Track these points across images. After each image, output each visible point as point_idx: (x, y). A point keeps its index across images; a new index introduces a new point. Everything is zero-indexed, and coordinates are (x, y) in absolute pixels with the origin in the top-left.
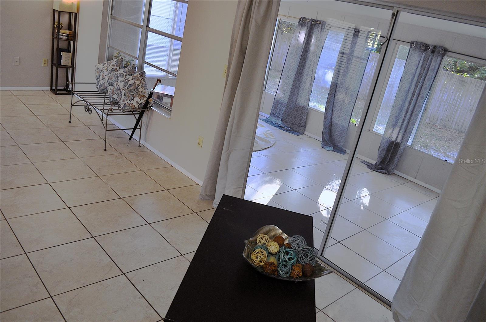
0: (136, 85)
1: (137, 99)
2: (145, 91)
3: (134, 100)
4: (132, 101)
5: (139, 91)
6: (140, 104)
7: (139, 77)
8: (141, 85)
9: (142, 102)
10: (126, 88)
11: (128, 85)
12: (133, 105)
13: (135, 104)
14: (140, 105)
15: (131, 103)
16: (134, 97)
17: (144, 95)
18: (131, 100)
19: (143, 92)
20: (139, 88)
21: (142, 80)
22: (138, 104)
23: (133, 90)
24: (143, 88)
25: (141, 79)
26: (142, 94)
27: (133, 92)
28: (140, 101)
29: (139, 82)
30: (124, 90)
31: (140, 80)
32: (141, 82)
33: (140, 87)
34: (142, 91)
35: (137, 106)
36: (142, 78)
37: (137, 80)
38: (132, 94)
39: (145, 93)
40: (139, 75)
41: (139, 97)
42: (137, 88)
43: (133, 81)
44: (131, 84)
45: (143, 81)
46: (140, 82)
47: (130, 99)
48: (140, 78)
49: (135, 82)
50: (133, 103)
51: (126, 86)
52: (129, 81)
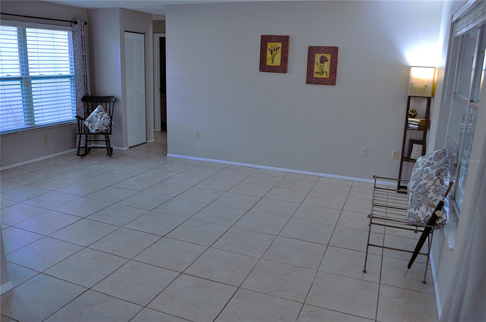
0: (427, 188)
1: (423, 208)
2: (437, 198)
3: (419, 209)
4: (417, 211)
5: (427, 197)
6: (426, 216)
7: (434, 176)
8: (433, 187)
9: (429, 215)
10: (415, 189)
11: (418, 186)
12: (418, 217)
13: (420, 215)
14: (426, 219)
15: (416, 213)
16: (420, 205)
17: (433, 203)
18: (416, 209)
19: (433, 199)
20: (429, 193)
21: (438, 180)
22: (424, 217)
23: (421, 194)
24: (435, 193)
25: (437, 179)
26: (431, 202)
27: (420, 196)
28: (427, 212)
29: (432, 182)
30: (412, 192)
31: (433, 180)
32: (434, 184)
33: (431, 190)
34: (432, 198)
35: (422, 219)
36: (439, 178)
37: (431, 179)
38: (419, 199)
39: (435, 200)
40: (436, 172)
41: (426, 206)
42: (426, 191)
43: (425, 180)
44: (421, 185)
45: (438, 183)
46: (433, 182)
47: (415, 206)
48: (436, 178)
49: (427, 182)
50: (417, 214)
51: (415, 187)
52: (421, 180)
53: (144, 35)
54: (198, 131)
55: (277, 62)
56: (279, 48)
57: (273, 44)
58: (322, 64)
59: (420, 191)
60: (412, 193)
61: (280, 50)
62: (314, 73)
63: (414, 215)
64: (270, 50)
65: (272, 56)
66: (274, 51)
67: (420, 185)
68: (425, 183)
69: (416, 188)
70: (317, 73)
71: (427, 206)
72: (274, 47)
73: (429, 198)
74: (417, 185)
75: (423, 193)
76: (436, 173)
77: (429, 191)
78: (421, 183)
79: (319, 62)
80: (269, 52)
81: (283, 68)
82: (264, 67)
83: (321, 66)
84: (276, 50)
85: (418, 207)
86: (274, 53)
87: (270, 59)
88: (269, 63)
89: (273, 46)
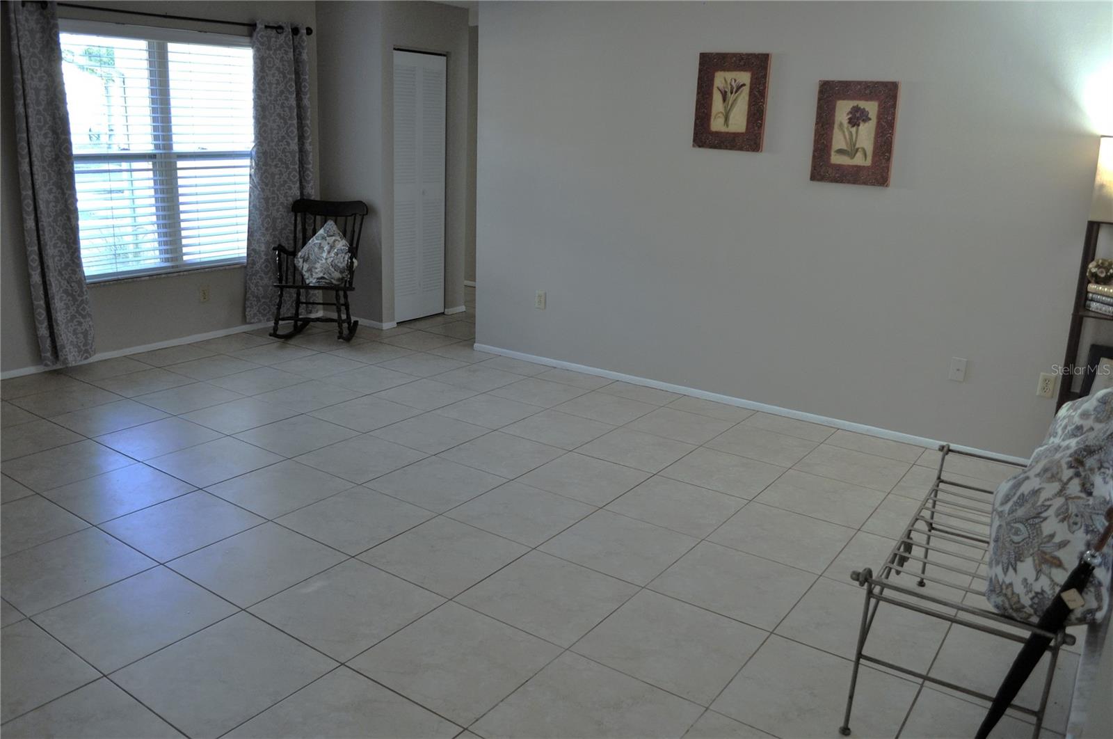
0: (1039, 503)
1: (1027, 568)
2: (1069, 536)
3: (1015, 570)
4: (1011, 577)
5: (1039, 532)
6: (1037, 593)
7: (1065, 466)
8: (1059, 502)
9: (1043, 590)
10: (1007, 507)
11: (1015, 498)
12: (1013, 593)
13: (1019, 589)
14: (1034, 599)
15: (1008, 581)
16: (1019, 558)
17: (1060, 556)
18: (1007, 569)
19: (1057, 540)
20: (1045, 519)
21: (1076, 481)
22: (1031, 595)
23: (1021, 522)
24: (1063, 520)
25: (1071, 478)
26: (1048, 548)
27: (1020, 530)
28: (1037, 579)
29: (1056, 486)
31: (1060, 480)
32: (1060, 493)
33: (1051, 512)
34: (1052, 536)
35: (1026, 600)
36: (1078, 475)
37: (1054, 477)
38: (1016, 539)
39: (1063, 544)
40: (1070, 456)
41: (1034, 560)
42: (1038, 515)
43: (1038, 479)
44: (1026, 493)
45: (1074, 487)
46: (1060, 487)
47: (1005, 559)
48: (1067, 473)
49: (1043, 485)
50: (1011, 584)
51: (1009, 500)
52: (1027, 478)
53: (445, 58)
54: (545, 294)
55: (738, 122)
56: (744, 85)
57: (730, 76)
58: (854, 130)
59: (1020, 512)
60: (1000, 517)
61: (746, 90)
62: (833, 153)
63: (1004, 587)
64: (721, 92)
65: (725, 109)
66: (732, 93)
67: (1023, 495)
68: (1036, 488)
69: (1010, 504)
70: (840, 151)
71: (1037, 562)
72: (731, 85)
73: (1044, 536)
74: (1015, 494)
75: (1027, 520)
76: (1070, 459)
77: (1044, 515)
78: (1026, 488)
79: (845, 122)
80: (717, 98)
81: (751, 140)
82: (704, 136)
83: (851, 133)
84: (736, 92)
85: (1013, 562)
86: (731, 98)
87: (720, 115)
88: (717, 125)
89: (729, 82)
